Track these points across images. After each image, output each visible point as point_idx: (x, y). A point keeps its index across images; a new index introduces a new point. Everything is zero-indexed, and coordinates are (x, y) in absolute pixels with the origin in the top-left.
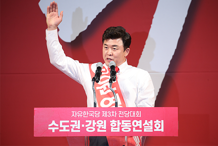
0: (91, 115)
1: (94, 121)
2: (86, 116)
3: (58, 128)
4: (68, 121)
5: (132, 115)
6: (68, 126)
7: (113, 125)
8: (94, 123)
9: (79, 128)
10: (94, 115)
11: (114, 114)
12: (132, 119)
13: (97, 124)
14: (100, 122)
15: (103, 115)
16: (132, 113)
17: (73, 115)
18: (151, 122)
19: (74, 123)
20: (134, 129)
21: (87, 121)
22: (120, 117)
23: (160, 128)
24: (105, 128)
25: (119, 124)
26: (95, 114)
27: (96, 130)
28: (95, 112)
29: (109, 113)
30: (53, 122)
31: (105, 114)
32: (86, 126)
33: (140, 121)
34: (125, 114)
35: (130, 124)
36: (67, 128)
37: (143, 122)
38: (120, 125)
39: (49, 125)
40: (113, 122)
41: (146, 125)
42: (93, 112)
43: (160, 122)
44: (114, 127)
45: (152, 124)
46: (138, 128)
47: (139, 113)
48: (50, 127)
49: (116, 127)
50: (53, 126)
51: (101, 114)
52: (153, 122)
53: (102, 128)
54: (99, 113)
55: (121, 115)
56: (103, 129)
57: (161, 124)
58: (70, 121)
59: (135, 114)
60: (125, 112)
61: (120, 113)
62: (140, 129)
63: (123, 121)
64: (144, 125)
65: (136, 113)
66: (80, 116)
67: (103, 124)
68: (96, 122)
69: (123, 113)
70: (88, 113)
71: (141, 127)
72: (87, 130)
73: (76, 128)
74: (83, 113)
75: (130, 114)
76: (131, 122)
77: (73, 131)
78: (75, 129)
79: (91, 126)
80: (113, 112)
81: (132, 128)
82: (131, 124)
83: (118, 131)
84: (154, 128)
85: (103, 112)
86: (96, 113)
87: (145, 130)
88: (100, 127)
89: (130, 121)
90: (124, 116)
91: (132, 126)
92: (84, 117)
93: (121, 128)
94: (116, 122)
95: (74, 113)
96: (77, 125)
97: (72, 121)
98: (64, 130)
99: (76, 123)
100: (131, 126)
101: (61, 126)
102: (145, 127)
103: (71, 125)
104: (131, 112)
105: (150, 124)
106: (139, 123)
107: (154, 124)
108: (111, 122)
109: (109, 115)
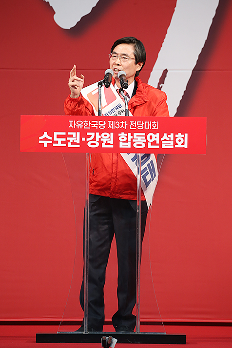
0: (95, 126)
1: (97, 134)
2: (87, 126)
3: (51, 142)
4: (64, 134)
5: (147, 127)
6: (64, 140)
7: (123, 139)
8: (98, 137)
9: (78, 142)
10: (98, 126)
11: (124, 124)
12: (147, 132)
13: (102, 138)
14: (105, 135)
15: (110, 126)
16: (147, 124)
17: (71, 125)
18: (172, 136)
19: (71, 136)
20: (149, 144)
21: (88, 134)
22: (131, 128)
23: (183, 144)
24: (112, 142)
25: (130, 137)
26: (99, 124)
27: (100, 145)
28: (99, 122)
29: (118, 123)
30: (46, 133)
31: (112, 124)
32: (88, 140)
33: (158, 135)
34: (138, 125)
35: (144, 138)
36: (62, 142)
37: (161, 136)
38: (132, 140)
39: (40, 138)
40: (122, 135)
41: (165, 140)
42: (97, 122)
43: (183, 136)
44: (123, 142)
45: (172, 139)
46: (154, 143)
47: (156, 124)
48: (41, 140)
49: (127, 141)
50: (45, 139)
51: (107, 125)
52: (174, 136)
53: (108, 142)
54: (105, 123)
55: (132, 127)
56: (109, 144)
57: (184, 138)
58: (67, 133)
59: (150, 125)
60: (138, 122)
61: (132, 124)
62: (158, 145)
63: (135, 134)
64: (162, 139)
65: (152, 124)
66: (79, 127)
67: (110, 138)
68: (100, 135)
69: (135, 124)
70: (90, 123)
71: (158, 142)
72: (89, 144)
73: (75, 141)
74: (84, 123)
75: (144, 125)
76: (146, 136)
77: (70, 145)
78: (73, 143)
79: (94, 139)
80: (122, 123)
81: (146, 143)
82: (146, 138)
83: (129, 146)
84: (175, 143)
85: (110, 122)
86: (101, 123)
87: (164, 146)
88: (105, 142)
89: (144, 134)
90: (137, 128)
91: (147, 140)
92: (85, 128)
93: (132, 143)
94: (126, 135)
95: (73, 123)
96: (75, 139)
97: (69, 133)
98: (59, 144)
99: (74, 136)
100: (145, 141)
101: (55, 139)
102: (163, 142)
103: (68, 139)
104: (145, 122)
105: (170, 138)
106: (156, 137)
107: (175, 138)
108: (119, 135)
109: (118, 126)
